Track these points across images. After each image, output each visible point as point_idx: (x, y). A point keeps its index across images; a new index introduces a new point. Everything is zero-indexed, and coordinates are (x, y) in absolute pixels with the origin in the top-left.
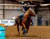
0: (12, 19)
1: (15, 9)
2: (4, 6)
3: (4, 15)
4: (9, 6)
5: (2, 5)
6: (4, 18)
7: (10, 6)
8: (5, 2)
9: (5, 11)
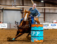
0: (53, 22)
1: (56, 12)
2: (45, 9)
3: (44, 18)
4: (49, 9)
5: (43, 9)
6: (45, 21)
7: (51, 9)
8: (46, 5)
9: (46, 14)
